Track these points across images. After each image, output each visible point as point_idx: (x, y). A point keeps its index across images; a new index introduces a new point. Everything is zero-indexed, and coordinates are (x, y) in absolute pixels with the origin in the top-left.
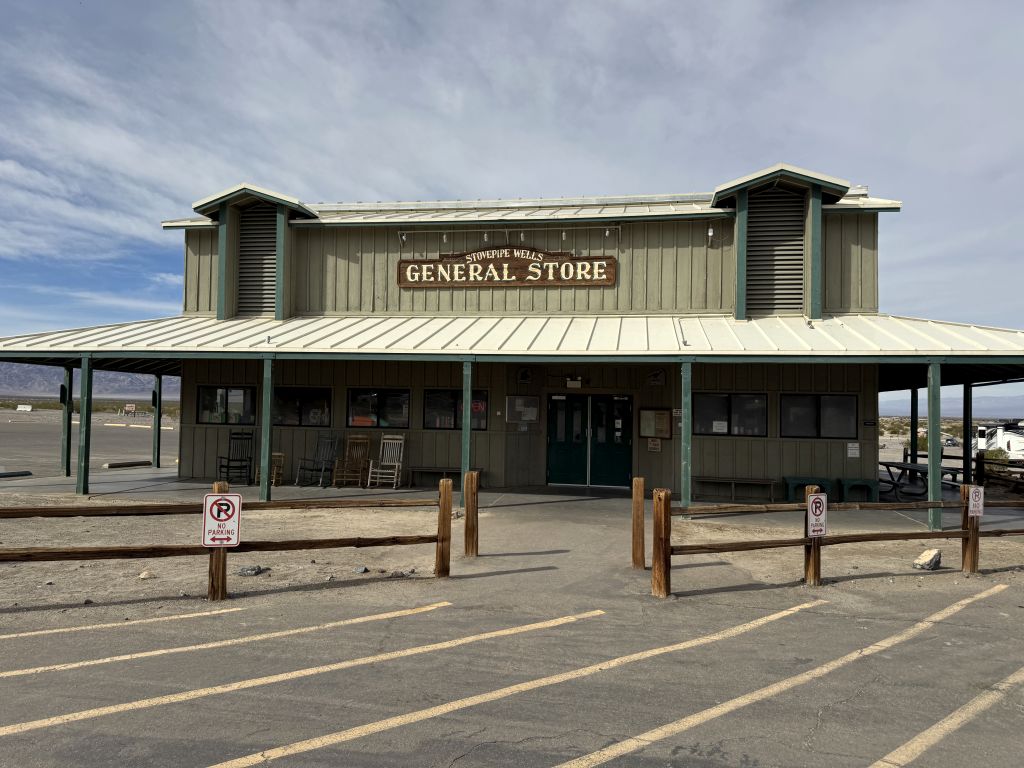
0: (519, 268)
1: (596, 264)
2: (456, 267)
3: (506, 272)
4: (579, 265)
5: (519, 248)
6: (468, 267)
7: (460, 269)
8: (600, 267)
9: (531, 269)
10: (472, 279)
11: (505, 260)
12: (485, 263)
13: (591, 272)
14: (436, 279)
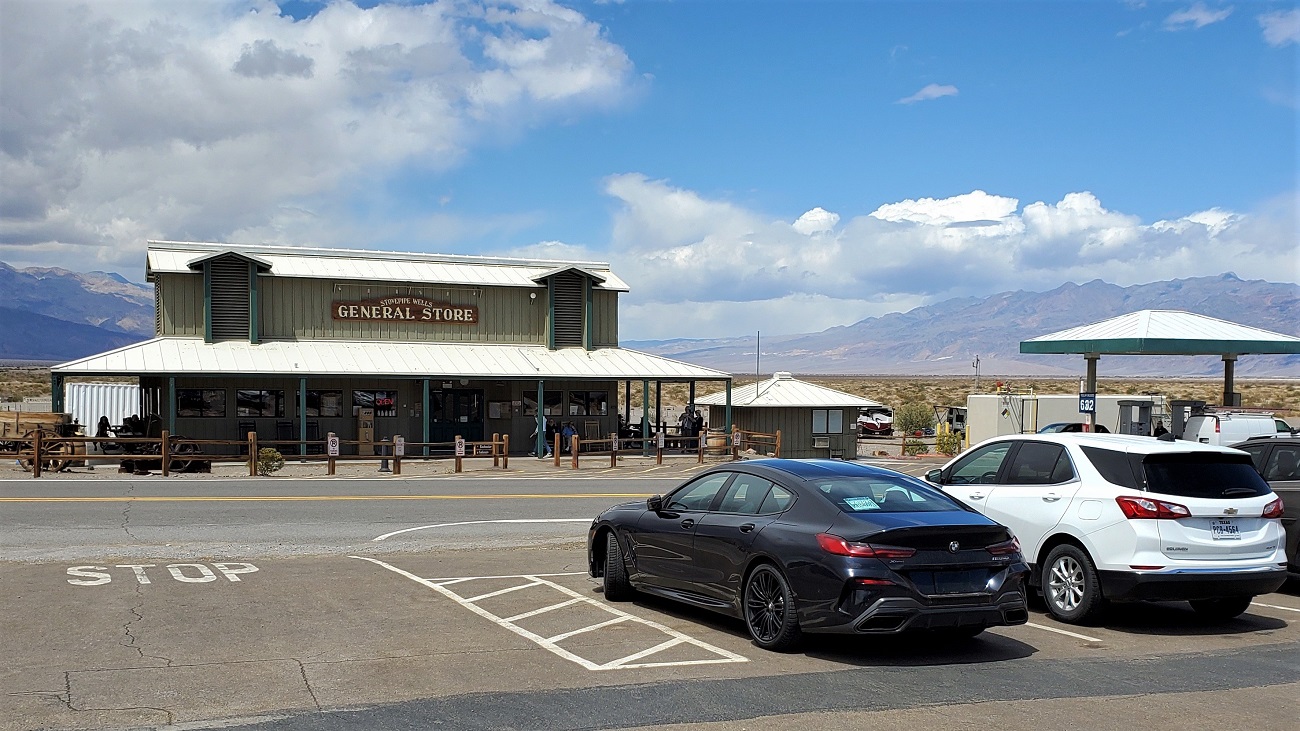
0: (417, 311)
1: (466, 311)
2: (374, 308)
3: (408, 314)
4: (456, 311)
5: (416, 298)
6: (382, 308)
7: (377, 310)
8: (469, 313)
9: (424, 312)
10: (385, 317)
11: (407, 305)
12: (394, 307)
13: (463, 316)
14: (360, 315)
